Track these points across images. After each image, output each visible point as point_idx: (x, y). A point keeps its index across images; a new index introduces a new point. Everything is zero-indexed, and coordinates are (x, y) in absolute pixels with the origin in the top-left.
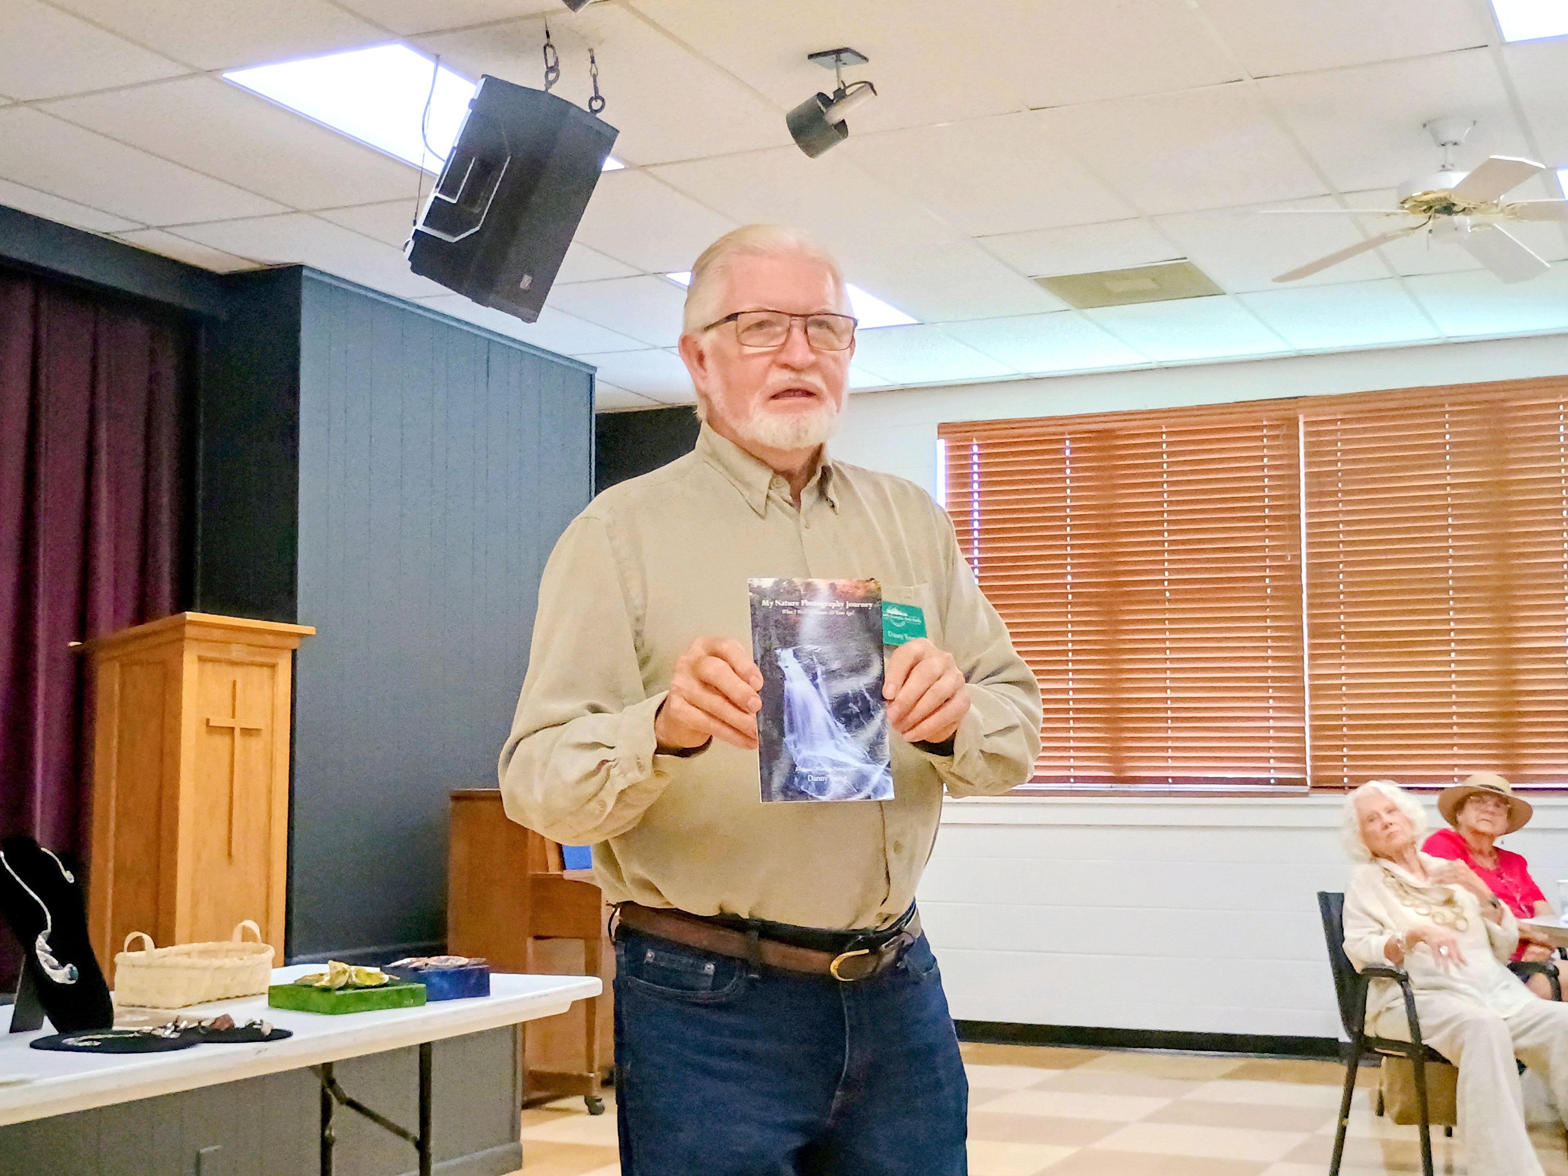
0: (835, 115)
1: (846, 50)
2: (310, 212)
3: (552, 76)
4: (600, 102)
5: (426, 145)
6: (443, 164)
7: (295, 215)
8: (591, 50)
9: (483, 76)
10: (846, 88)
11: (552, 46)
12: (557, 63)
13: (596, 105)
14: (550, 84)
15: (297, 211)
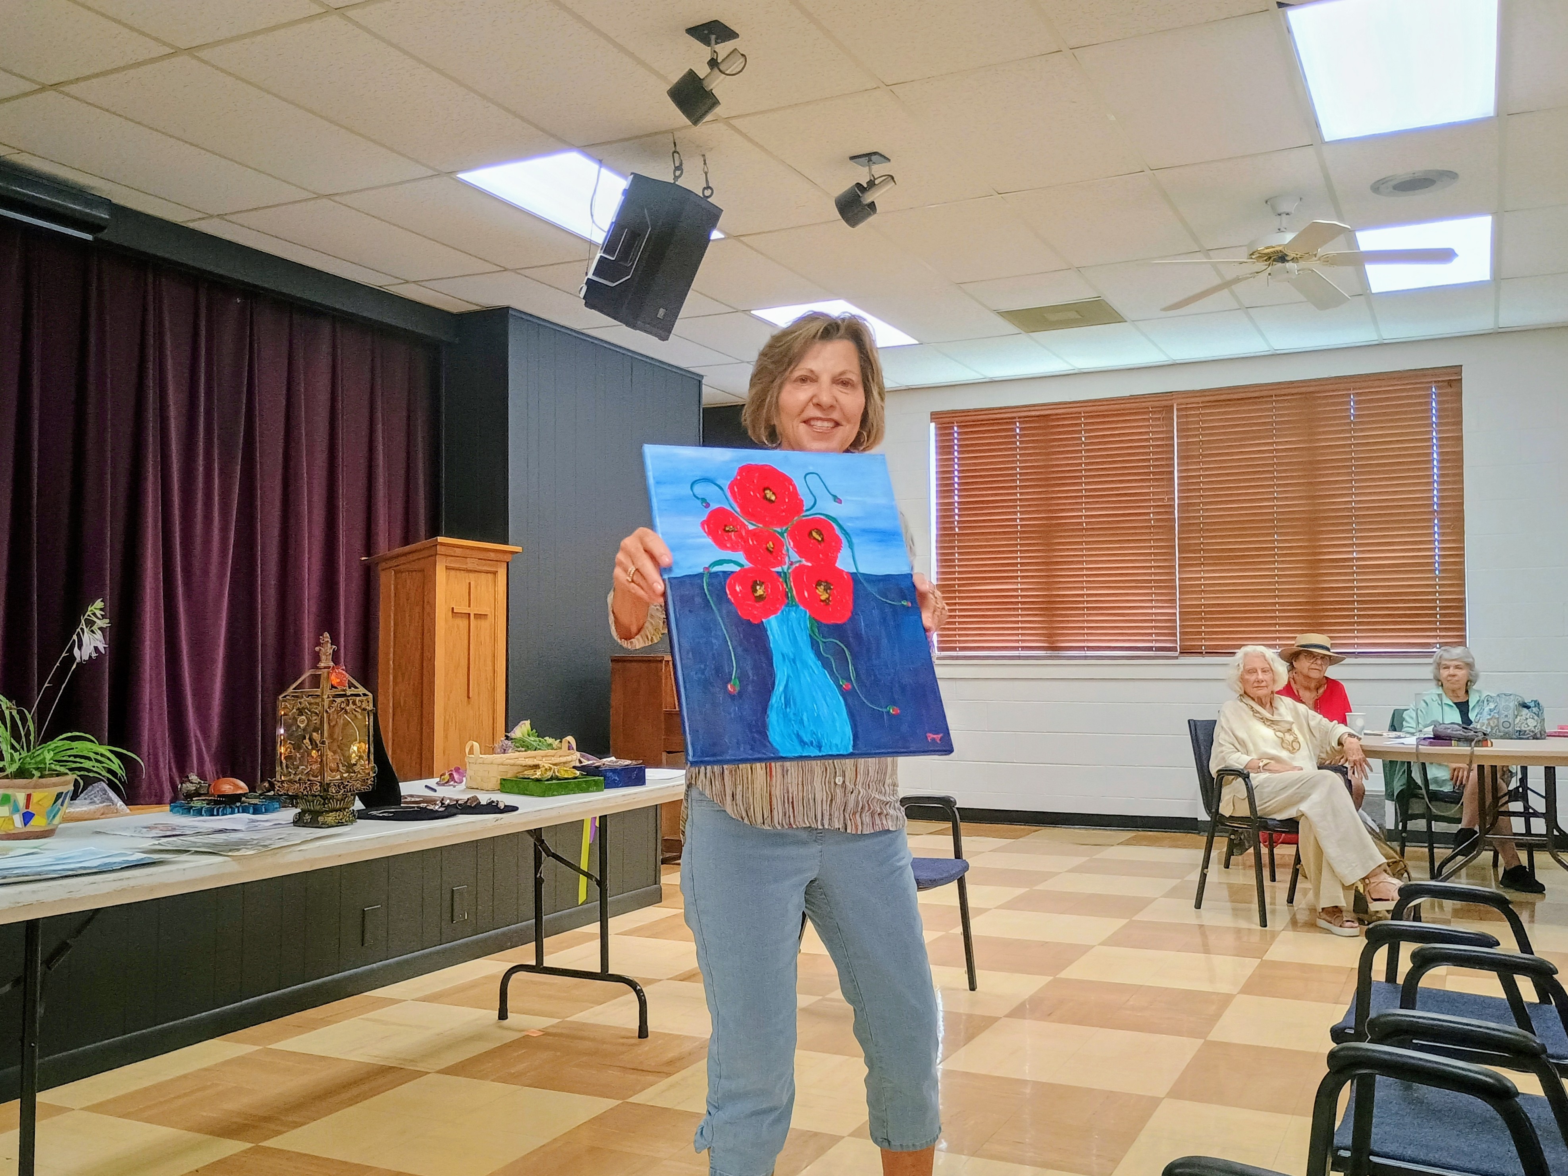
0: (868, 198)
1: (875, 153)
2: (515, 271)
3: (678, 173)
4: (710, 191)
5: (593, 222)
6: (605, 234)
7: (505, 272)
8: (704, 156)
9: (632, 174)
10: (875, 179)
11: (678, 153)
12: (681, 164)
13: (708, 193)
14: (676, 178)
15: (506, 270)
